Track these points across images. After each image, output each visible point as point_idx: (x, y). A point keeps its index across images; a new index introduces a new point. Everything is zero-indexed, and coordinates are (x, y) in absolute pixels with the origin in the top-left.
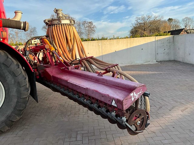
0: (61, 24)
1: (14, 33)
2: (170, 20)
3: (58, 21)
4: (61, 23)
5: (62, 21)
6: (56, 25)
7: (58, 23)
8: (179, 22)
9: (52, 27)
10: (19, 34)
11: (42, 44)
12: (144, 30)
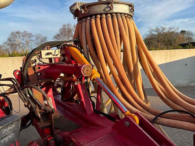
0: (111, 14)
1: (24, 42)
2: (183, 32)
3: (106, 6)
4: (111, 11)
5: (115, 6)
6: (99, 16)
7: (104, 10)
8: (192, 35)
9: (90, 20)
10: (30, 43)
11: (64, 61)
12: (158, 42)
